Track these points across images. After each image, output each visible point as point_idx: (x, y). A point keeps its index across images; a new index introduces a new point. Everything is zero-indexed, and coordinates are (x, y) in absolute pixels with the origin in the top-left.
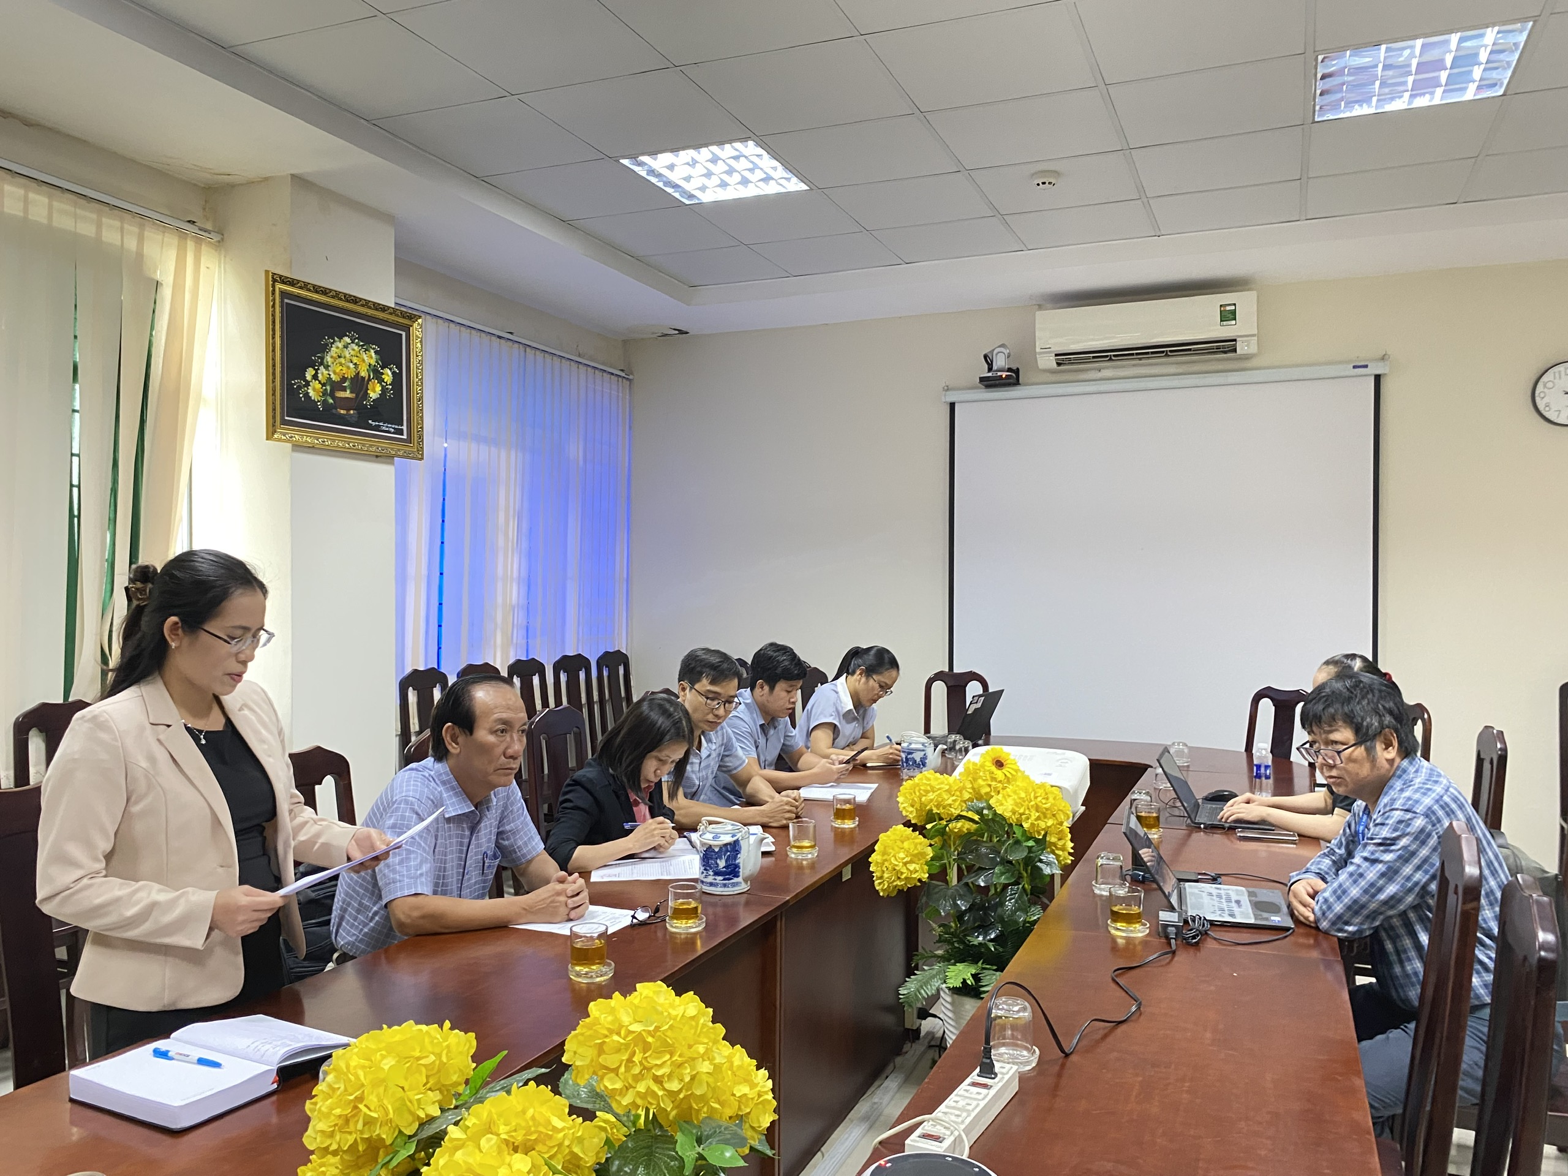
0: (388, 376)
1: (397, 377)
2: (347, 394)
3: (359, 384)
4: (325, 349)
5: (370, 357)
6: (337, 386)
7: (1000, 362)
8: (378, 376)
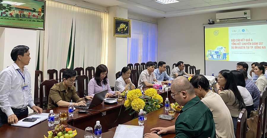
0: (127, 28)
1: (128, 28)
2: (122, 30)
3: (123, 29)
4: (120, 25)
5: (125, 25)
6: (121, 29)
7: (211, 21)
8: (126, 28)
